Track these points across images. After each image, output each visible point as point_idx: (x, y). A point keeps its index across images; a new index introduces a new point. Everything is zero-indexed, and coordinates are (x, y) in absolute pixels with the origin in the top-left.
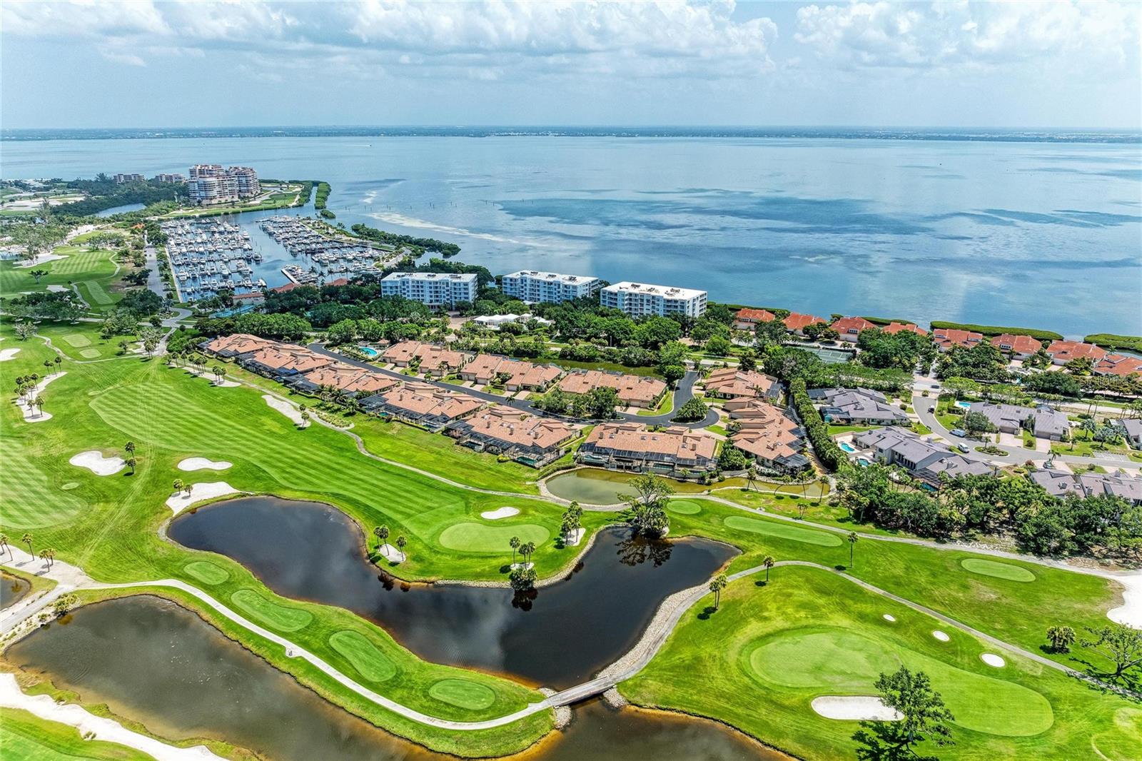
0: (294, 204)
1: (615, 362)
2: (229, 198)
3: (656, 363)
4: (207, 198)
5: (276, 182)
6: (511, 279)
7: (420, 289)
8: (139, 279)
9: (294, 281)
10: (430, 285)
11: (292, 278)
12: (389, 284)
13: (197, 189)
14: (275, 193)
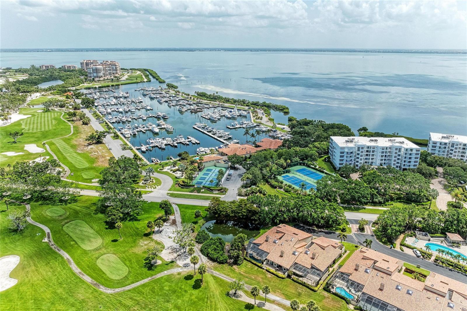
0: (146, 80)
2: (109, 77)
4: (97, 77)
6: (441, 144)
7: (371, 153)
8: (97, 139)
9: (216, 137)
10: (383, 151)
11: (210, 134)
12: (346, 150)
13: (92, 72)
14: (129, 74)
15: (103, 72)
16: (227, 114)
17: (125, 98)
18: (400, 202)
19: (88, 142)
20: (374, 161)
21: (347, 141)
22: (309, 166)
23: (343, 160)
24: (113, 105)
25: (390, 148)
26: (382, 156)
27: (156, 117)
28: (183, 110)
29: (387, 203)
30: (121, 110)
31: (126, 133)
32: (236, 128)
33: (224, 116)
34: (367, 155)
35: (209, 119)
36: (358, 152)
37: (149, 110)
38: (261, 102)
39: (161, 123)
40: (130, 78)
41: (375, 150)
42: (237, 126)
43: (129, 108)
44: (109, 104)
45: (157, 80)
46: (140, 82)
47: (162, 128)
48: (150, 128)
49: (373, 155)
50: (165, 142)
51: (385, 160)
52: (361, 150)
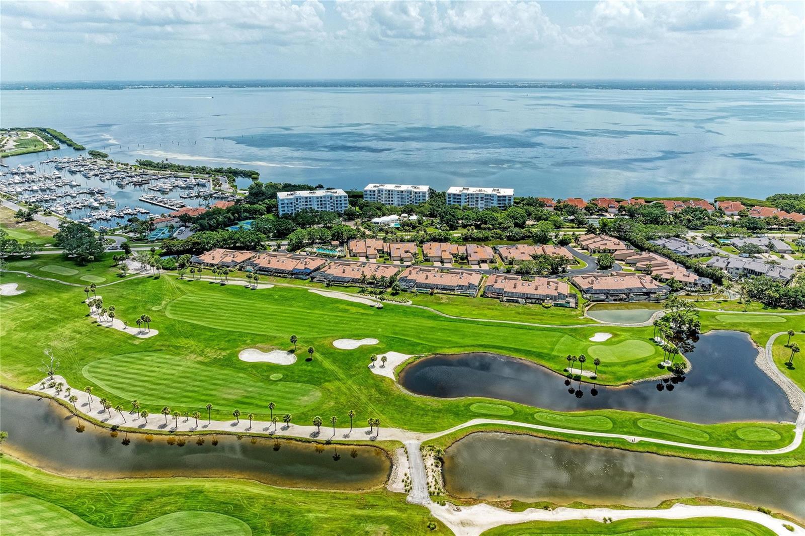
0: (50, 147)
1: (502, 239)
3: (529, 237)
6: (370, 191)
7: (309, 203)
8: (28, 216)
9: (167, 206)
10: (319, 200)
11: (161, 204)
12: (286, 201)
14: (14, 138)
16: (181, 183)
17: (31, 173)
19: (16, 219)
21: (288, 195)
23: (284, 211)
24: (18, 183)
25: (325, 197)
26: (318, 205)
27: (89, 193)
28: (123, 183)
30: (35, 188)
31: (58, 209)
32: (192, 197)
33: (177, 186)
34: (306, 205)
35: (159, 191)
36: (297, 203)
37: (75, 186)
38: (225, 168)
39: (99, 198)
40: (20, 144)
41: (311, 199)
42: (192, 195)
43: (47, 185)
44: (11, 182)
45: (70, 145)
46: (41, 151)
47: (101, 203)
48: (86, 203)
50: (109, 214)
51: (321, 208)
52: (299, 201)
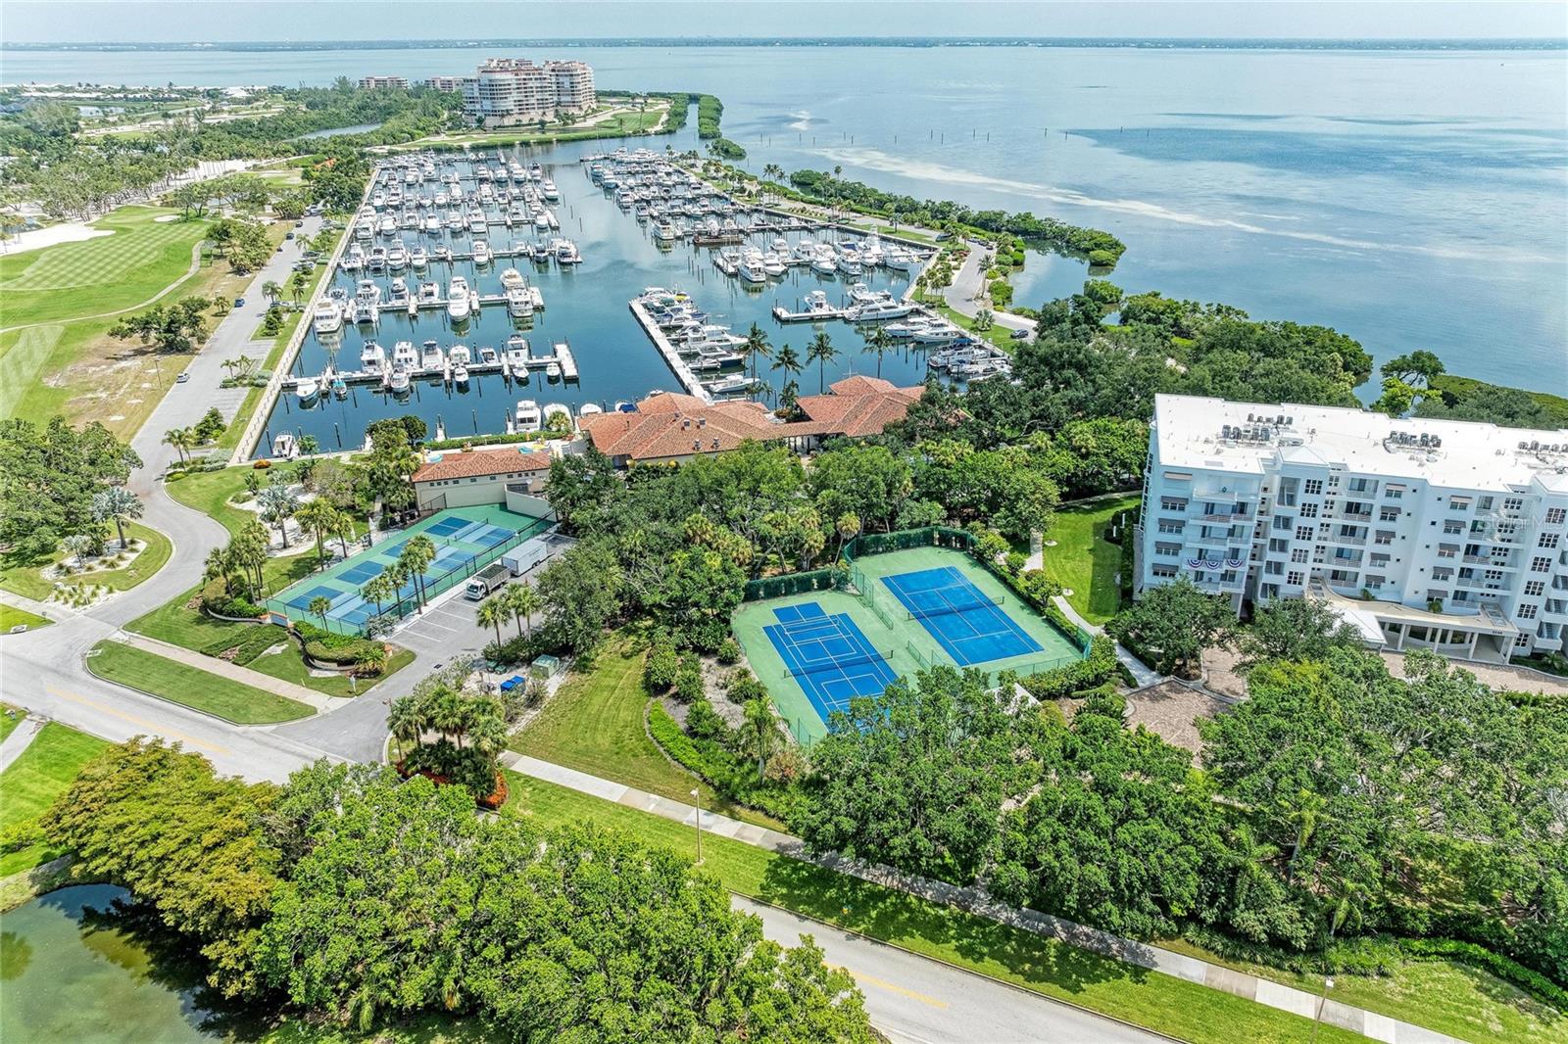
0: (659, 128)
2: (536, 115)
4: (494, 113)
5: (626, 94)
7: (1375, 523)
9: (673, 355)
10: (1457, 515)
11: (664, 340)
12: (1201, 491)
13: (477, 94)
14: (622, 110)
15: (515, 96)
16: (828, 256)
18: (1455, 957)
20: (1388, 571)
21: (1232, 435)
22: (981, 560)
23: (1176, 549)
25: (1513, 503)
26: (1447, 550)
27: (532, 259)
28: (665, 234)
29: (1338, 955)
34: (1348, 531)
35: (737, 275)
36: (1285, 511)
37: (544, 229)
38: (1012, 213)
40: (615, 120)
41: (1405, 503)
42: (817, 312)
45: (703, 128)
46: (630, 136)
49: (1385, 537)
51: (1466, 573)
52: (1302, 497)
